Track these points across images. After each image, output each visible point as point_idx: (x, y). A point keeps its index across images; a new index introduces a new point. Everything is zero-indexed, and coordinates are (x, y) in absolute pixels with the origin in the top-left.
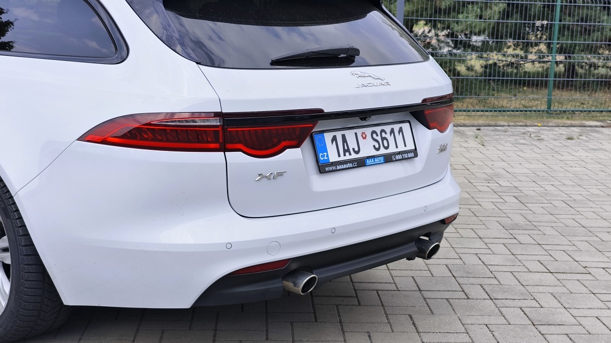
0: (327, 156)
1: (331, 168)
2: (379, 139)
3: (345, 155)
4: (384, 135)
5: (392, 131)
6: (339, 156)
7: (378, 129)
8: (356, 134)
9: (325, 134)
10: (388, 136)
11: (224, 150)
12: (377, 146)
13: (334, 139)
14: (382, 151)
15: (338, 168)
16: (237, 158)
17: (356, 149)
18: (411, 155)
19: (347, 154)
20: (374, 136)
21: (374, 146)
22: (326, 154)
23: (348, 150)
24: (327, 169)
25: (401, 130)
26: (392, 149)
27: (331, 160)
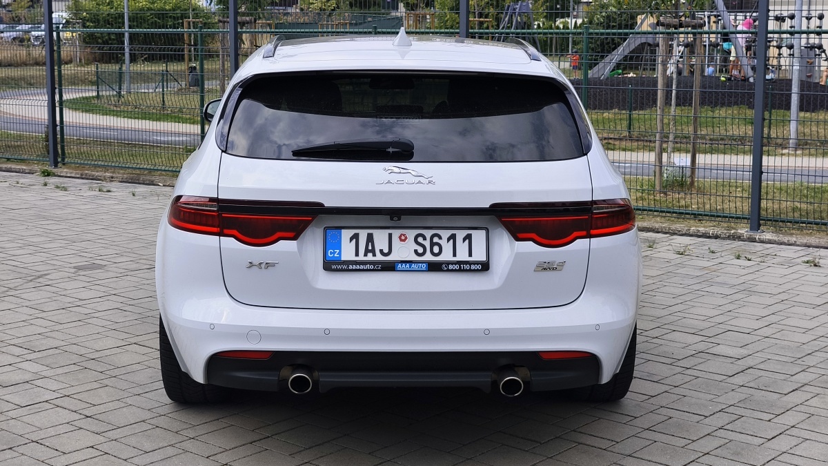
0: (340, 253)
1: (339, 267)
3: (366, 255)
4: (436, 240)
5: (453, 237)
7: (428, 233)
9: (343, 231)
10: (443, 242)
14: (428, 257)
15: (351, 267)
17: (386, 251)
20: (420, 240)
21: (416, 251)
24: (334, 267)
27: (343, 258)
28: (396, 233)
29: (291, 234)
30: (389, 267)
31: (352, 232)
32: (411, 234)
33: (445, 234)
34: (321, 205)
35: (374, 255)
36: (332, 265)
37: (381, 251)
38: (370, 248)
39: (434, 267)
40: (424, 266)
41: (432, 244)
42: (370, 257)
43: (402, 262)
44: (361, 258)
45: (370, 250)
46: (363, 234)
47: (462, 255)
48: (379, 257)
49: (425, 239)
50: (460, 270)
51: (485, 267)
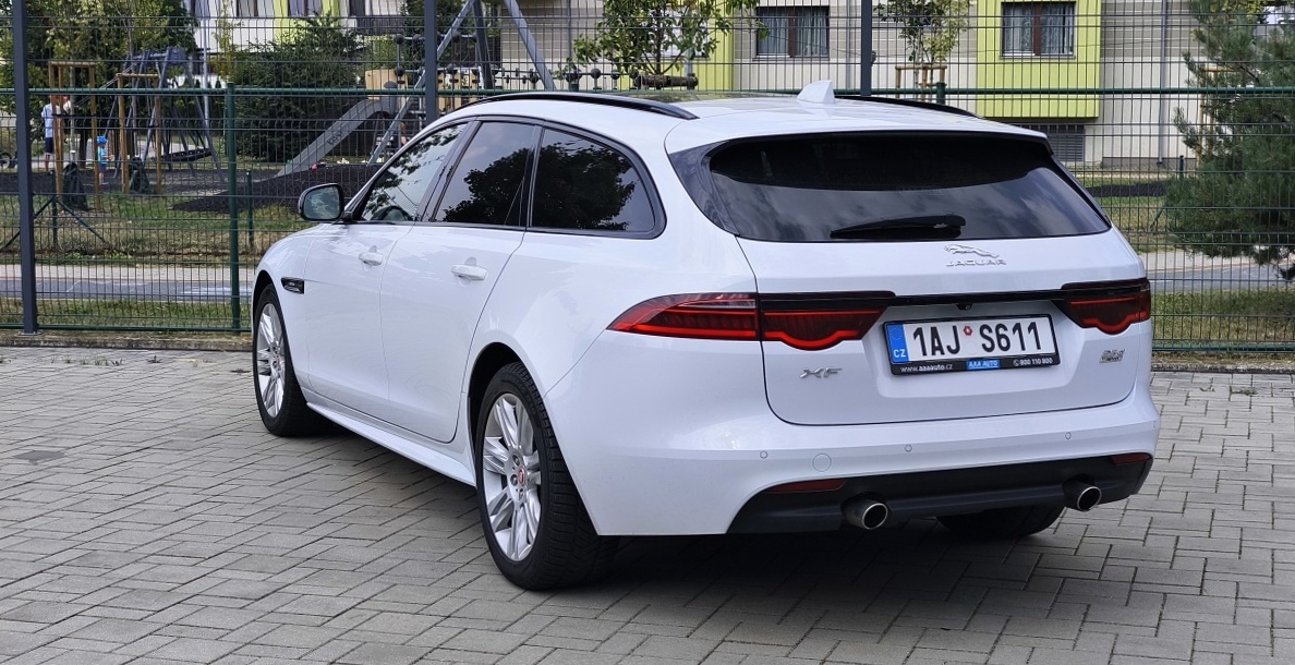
0: (906, 353)
1: (910, 369)
2: (993, 336)
3: (933, 354)
4: (1001, 331)
6: (925, 354)
7: (993, 324)
8: (955, 328)
9: (904, 326)
11: (761, 338)
12: (989, 345)
13: (919, 332)
14: (998, 352)
15: (921, 369)
16: (777, 349)
17: (954, 347)
18: (1050, 361)
19: (938, 353)
20: (986, 332)
22: (903, 350)
23: (940, 348)
24: (904, 370)
25: (1033, 327)
26: (1015, 350)
28: (960, 325)
29: (855, 333)
30: (960, 366)
31: (915, 326)
32: (976, 325)
33: (1010, 324)
34: (892, 294)
35: (943, 353)
36: (900, 369)
37: (949, 347)
38: (936, 345)
39: (1007, 364)
40: (995, 364)
41: (1000, 337)
42: (938, 356)
43: (973, 360)
44: (929, 357)
45: (937, 348)
46: (927, 329)
47: (1031, 349)
48: (948, 356)
49: (990, 331)
50: (1032, 366)
51: (1055, 359)
